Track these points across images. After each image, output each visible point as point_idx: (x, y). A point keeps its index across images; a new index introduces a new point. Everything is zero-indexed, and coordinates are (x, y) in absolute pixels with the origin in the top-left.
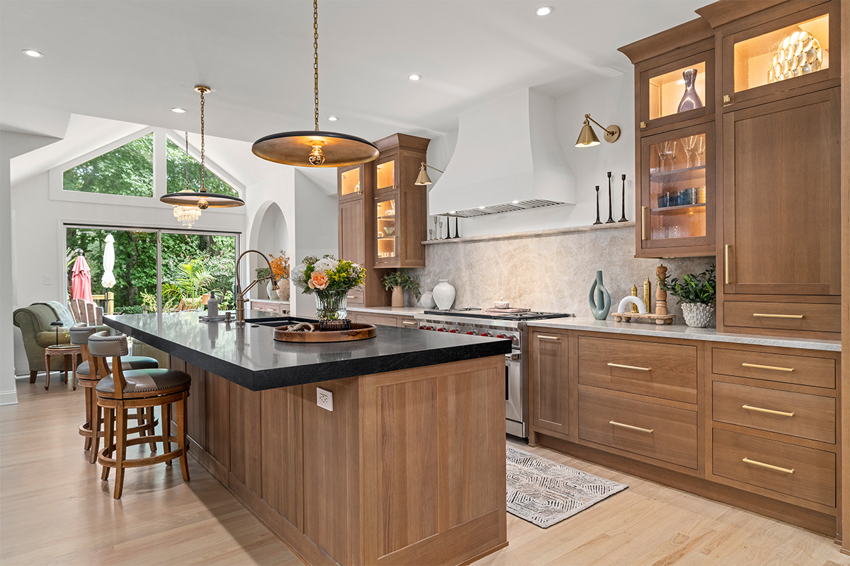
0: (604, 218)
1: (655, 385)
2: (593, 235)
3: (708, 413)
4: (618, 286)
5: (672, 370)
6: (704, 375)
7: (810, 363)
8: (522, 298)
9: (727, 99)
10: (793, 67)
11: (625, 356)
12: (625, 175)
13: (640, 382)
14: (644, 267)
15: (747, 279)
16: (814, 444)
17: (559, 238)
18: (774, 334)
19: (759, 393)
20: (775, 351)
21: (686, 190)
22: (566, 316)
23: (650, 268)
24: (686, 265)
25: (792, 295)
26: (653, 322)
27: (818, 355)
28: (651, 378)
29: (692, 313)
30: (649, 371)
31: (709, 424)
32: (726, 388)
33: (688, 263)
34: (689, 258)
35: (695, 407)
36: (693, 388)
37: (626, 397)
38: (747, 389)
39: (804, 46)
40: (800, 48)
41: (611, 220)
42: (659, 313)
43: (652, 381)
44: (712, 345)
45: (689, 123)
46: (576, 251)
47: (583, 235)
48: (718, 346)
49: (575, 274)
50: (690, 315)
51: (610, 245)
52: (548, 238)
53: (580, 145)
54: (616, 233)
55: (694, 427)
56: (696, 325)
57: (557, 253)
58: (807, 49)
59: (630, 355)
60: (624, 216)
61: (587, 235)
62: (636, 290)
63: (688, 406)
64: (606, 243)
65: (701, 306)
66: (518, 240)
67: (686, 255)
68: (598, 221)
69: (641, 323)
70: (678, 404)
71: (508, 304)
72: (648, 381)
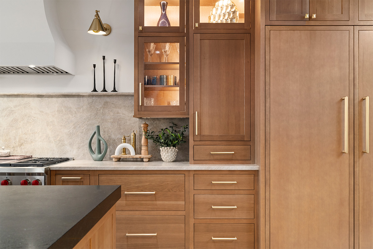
0: (100, 88)
1: (158, 202)
2: (90, 100)
3: (192, 215)
4: (109, 136)
5: (169, 191)
6: (189, 192)
7: (244, 178)
8: (23, 147)
9: (197, 25)
10: (226, 18)
11: (136, 185)
12: (116, 60)
13: (148, 202)
14: (128, 124)
15: (206, 132)
16: (245, 221)
17: (61, 100)
18: (219, 163)
19: (219, 198)
20: (227, 173)
21: (161, 76)
22: (67, 160)
23: (132, 125)
24: (156, 123)
25: (229, 141)
26: (142, 160)
27: (247, 173)
28: (156, 198)
29: (167, 153)
30: (155, 194)
31: (192, 221)
32: (202, 197)
33: (157, 122)
34: (157, 118)
35: (183, 213)
36: (183, 201)
37: (137, 214)
38: (213, 196)
39: (232, 8)
40: (229, 8)
41: (104, 90)
42: (144, 154)
43: (156, 201)
44: (193, 173)
45: (169, 34)
46: (75, 110)
47: (81, 98)
48: (197, 173)
49: (74, 128)
50: (167, 154)
51: (103, 108)
52: (50, 99)
53: (91, 32)
54: (108, 99)
55: (183, 225)
56: (170, 161)
57: (58, 111)
58: (233, 10)
59: (140, 185)
60: (115, 88)
61: (85, 99)
62: (125, 139)
63: (180, 213)
64: (101, 106)
65: (173, 148)
66: (18, 99)
67: (156, 117)
68: (95, 90)
69: (126, 161)
70: (173, 213)
71: (10, 153)
72: (153, 201)
